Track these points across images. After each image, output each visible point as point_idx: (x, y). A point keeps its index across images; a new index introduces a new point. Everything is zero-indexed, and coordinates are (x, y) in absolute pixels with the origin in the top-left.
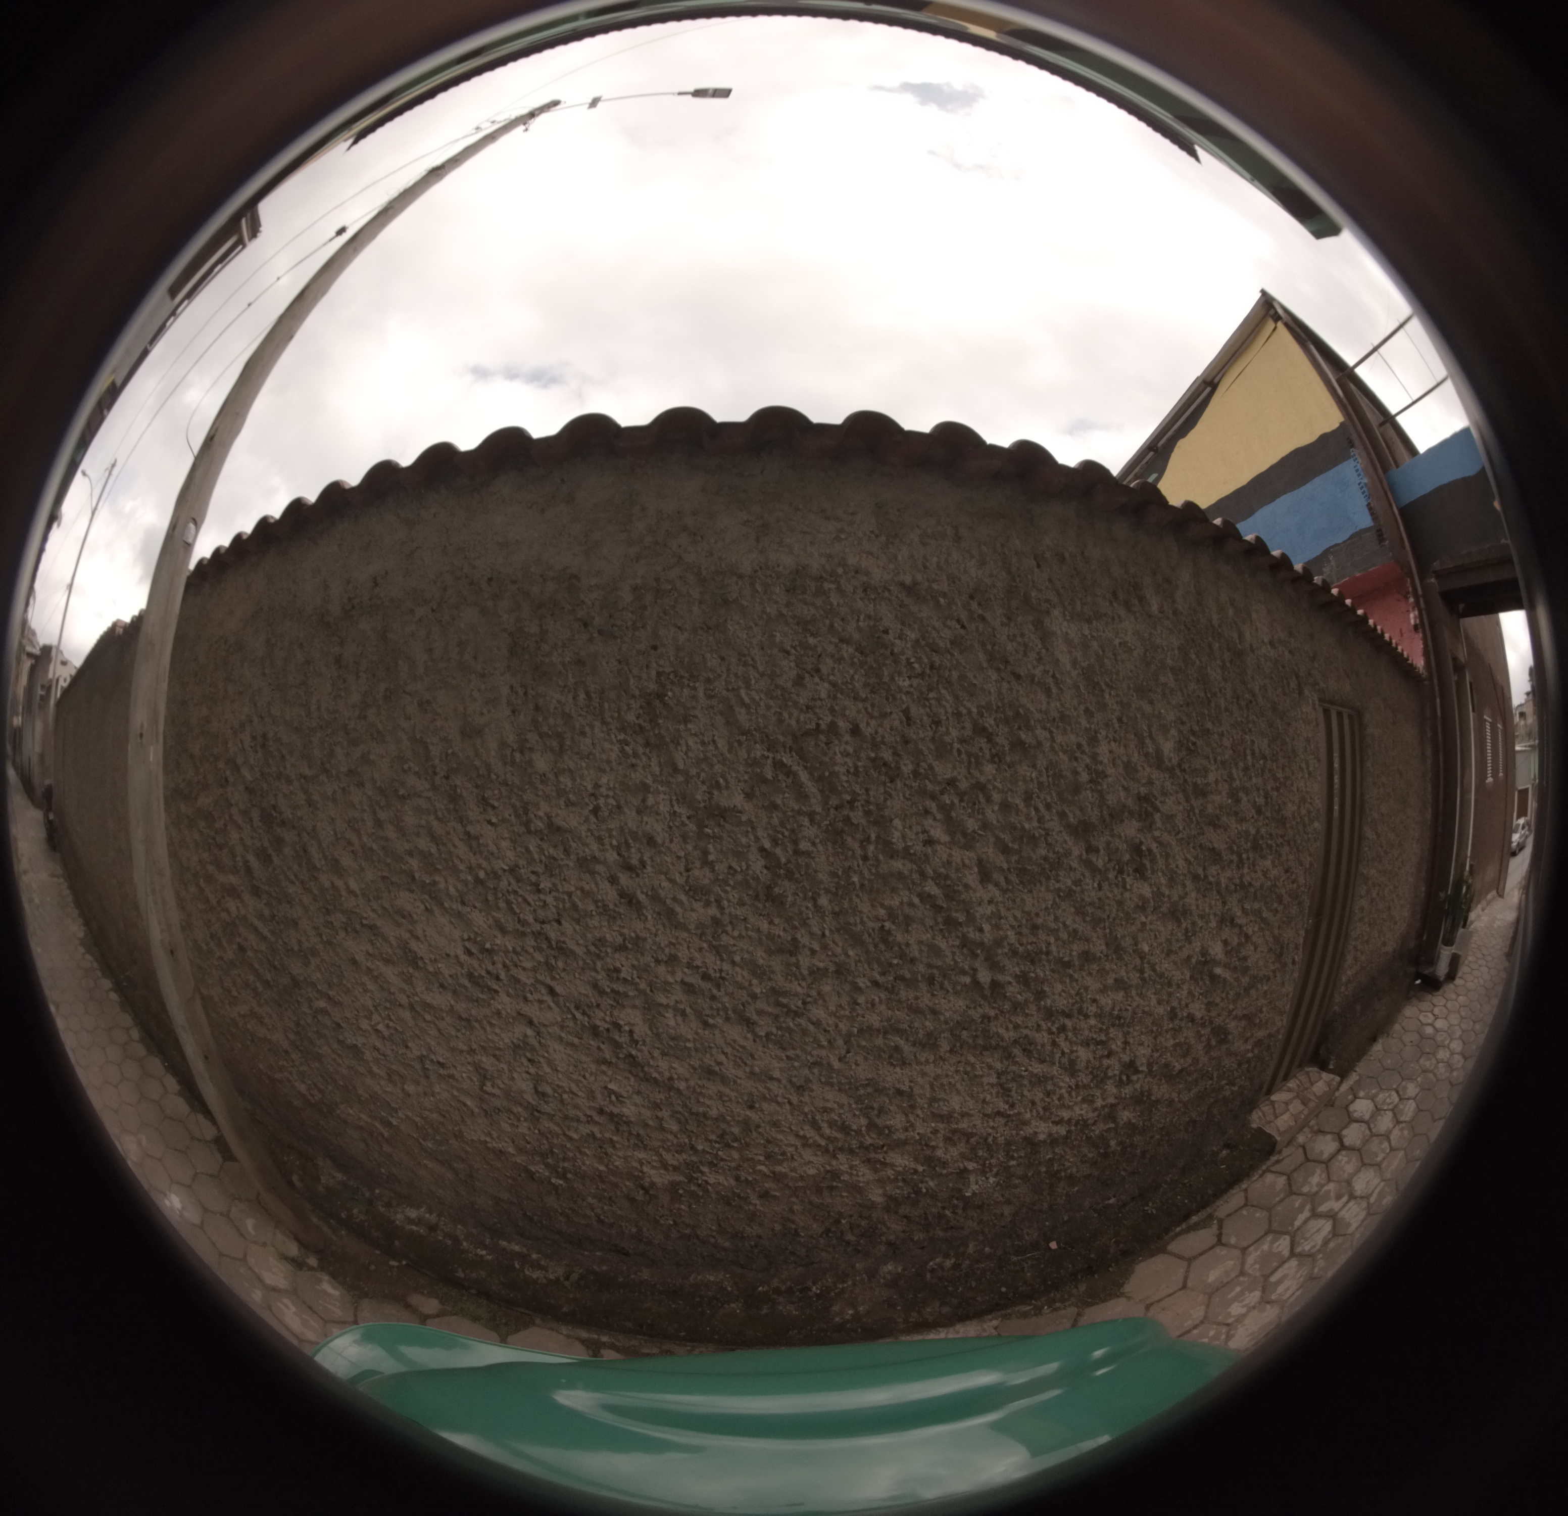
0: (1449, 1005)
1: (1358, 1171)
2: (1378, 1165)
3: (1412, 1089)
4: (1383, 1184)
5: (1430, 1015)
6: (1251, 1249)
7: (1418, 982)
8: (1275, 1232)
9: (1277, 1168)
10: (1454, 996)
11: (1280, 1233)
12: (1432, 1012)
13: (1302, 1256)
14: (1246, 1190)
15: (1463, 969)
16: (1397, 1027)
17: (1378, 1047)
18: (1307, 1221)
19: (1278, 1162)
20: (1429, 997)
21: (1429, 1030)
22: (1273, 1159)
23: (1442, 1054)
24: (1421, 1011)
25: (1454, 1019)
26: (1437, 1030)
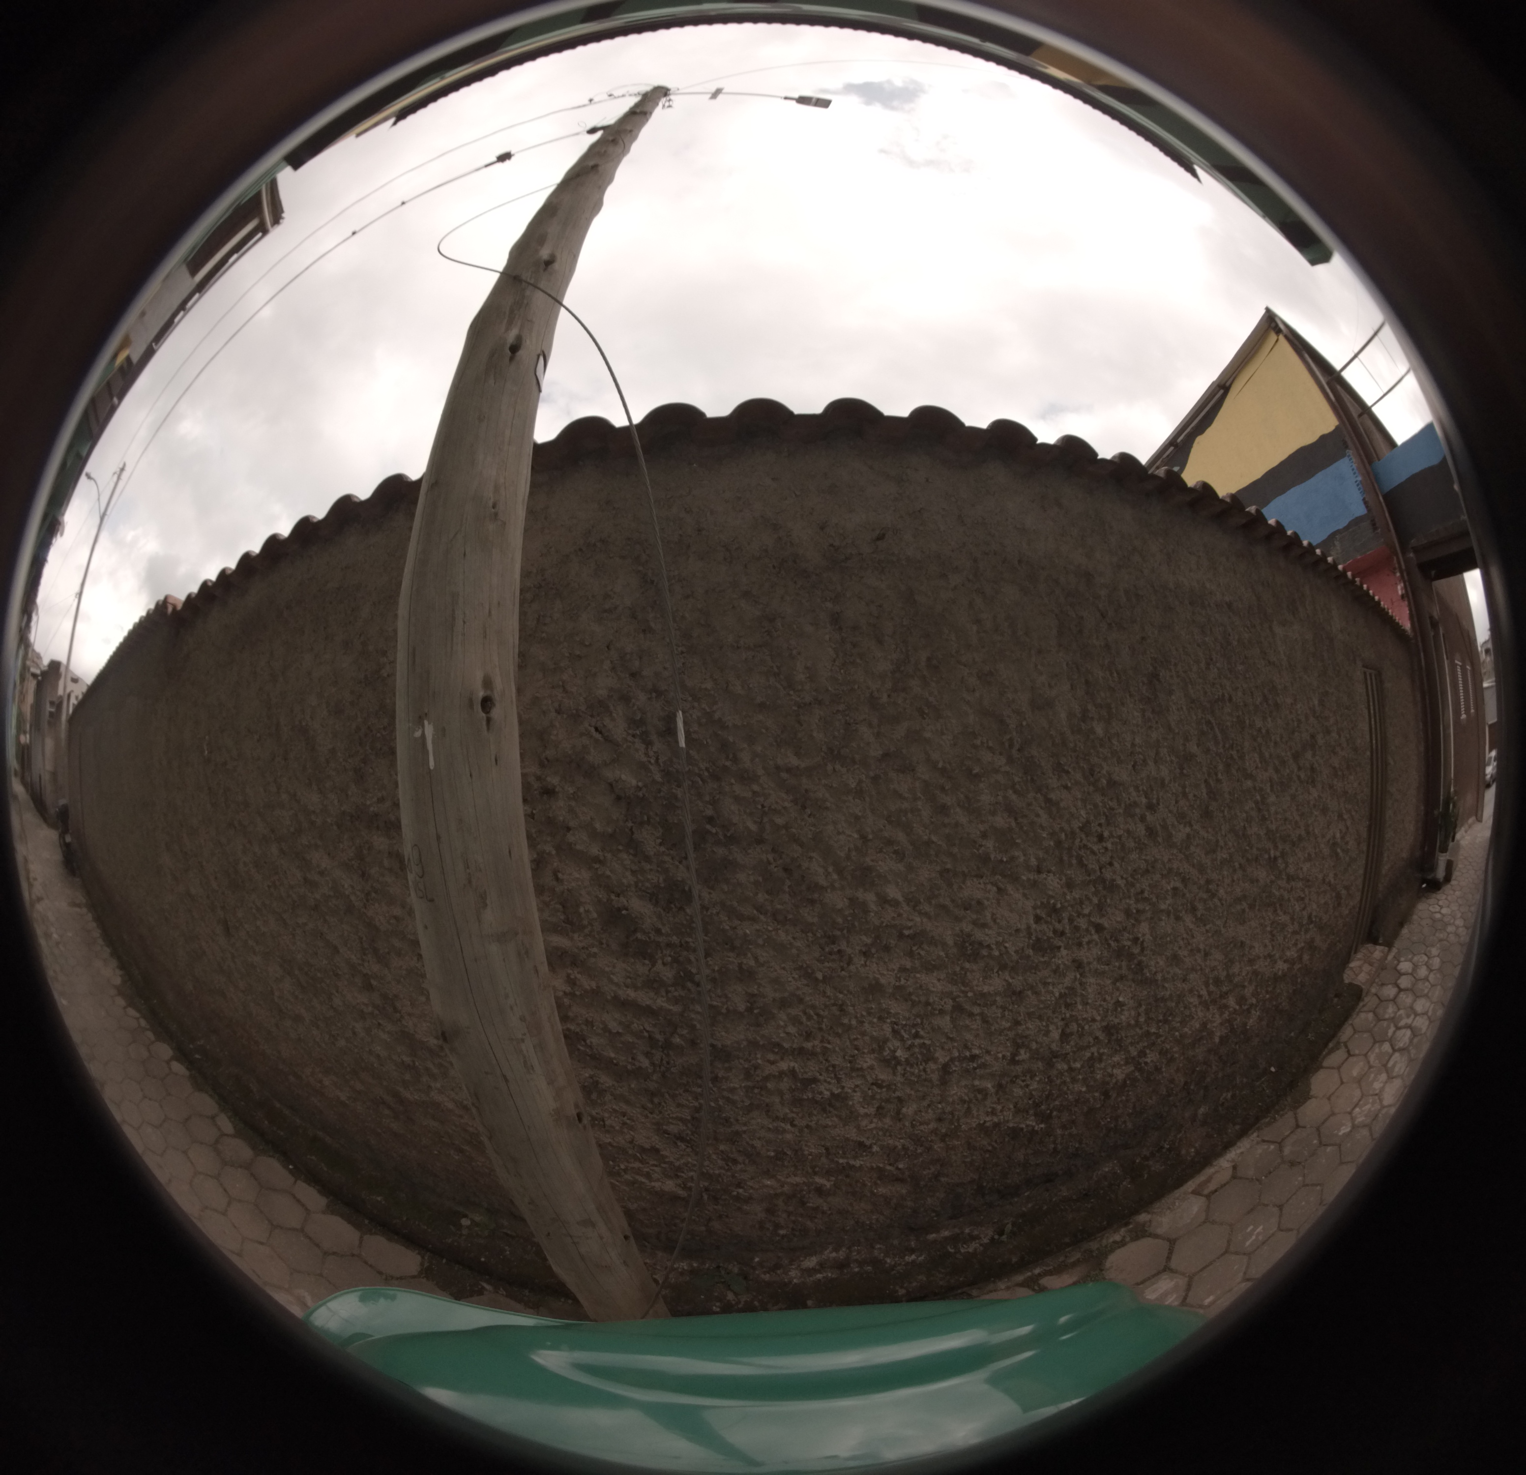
0: (1449, 898)
1: (1415, 1001)
2: (1426, 996)
3: (1434, 951)
4: (1432, 1006)
5: (1437, 906)
6: (1369, 1053)
7: (1424, 886)
8: (1378, 1042)
9: (1365, 1009)
10: (1451, 892)
11: (1382, 1042)
12: (1438, 904)
13: (1401, 1050)
14: (1352, 1024)
15: (1456, 874)
16: (1415, 917)
17: (1405, 931)
18: (1394, 1032)
19: (1364, 1006)
20: (1434, 895)
21: (1438, 916)
22: (1361, 1004)
23: (1450, 929)
24: (1430, 905)
25: (1454, 907)
26: (1443, 915)
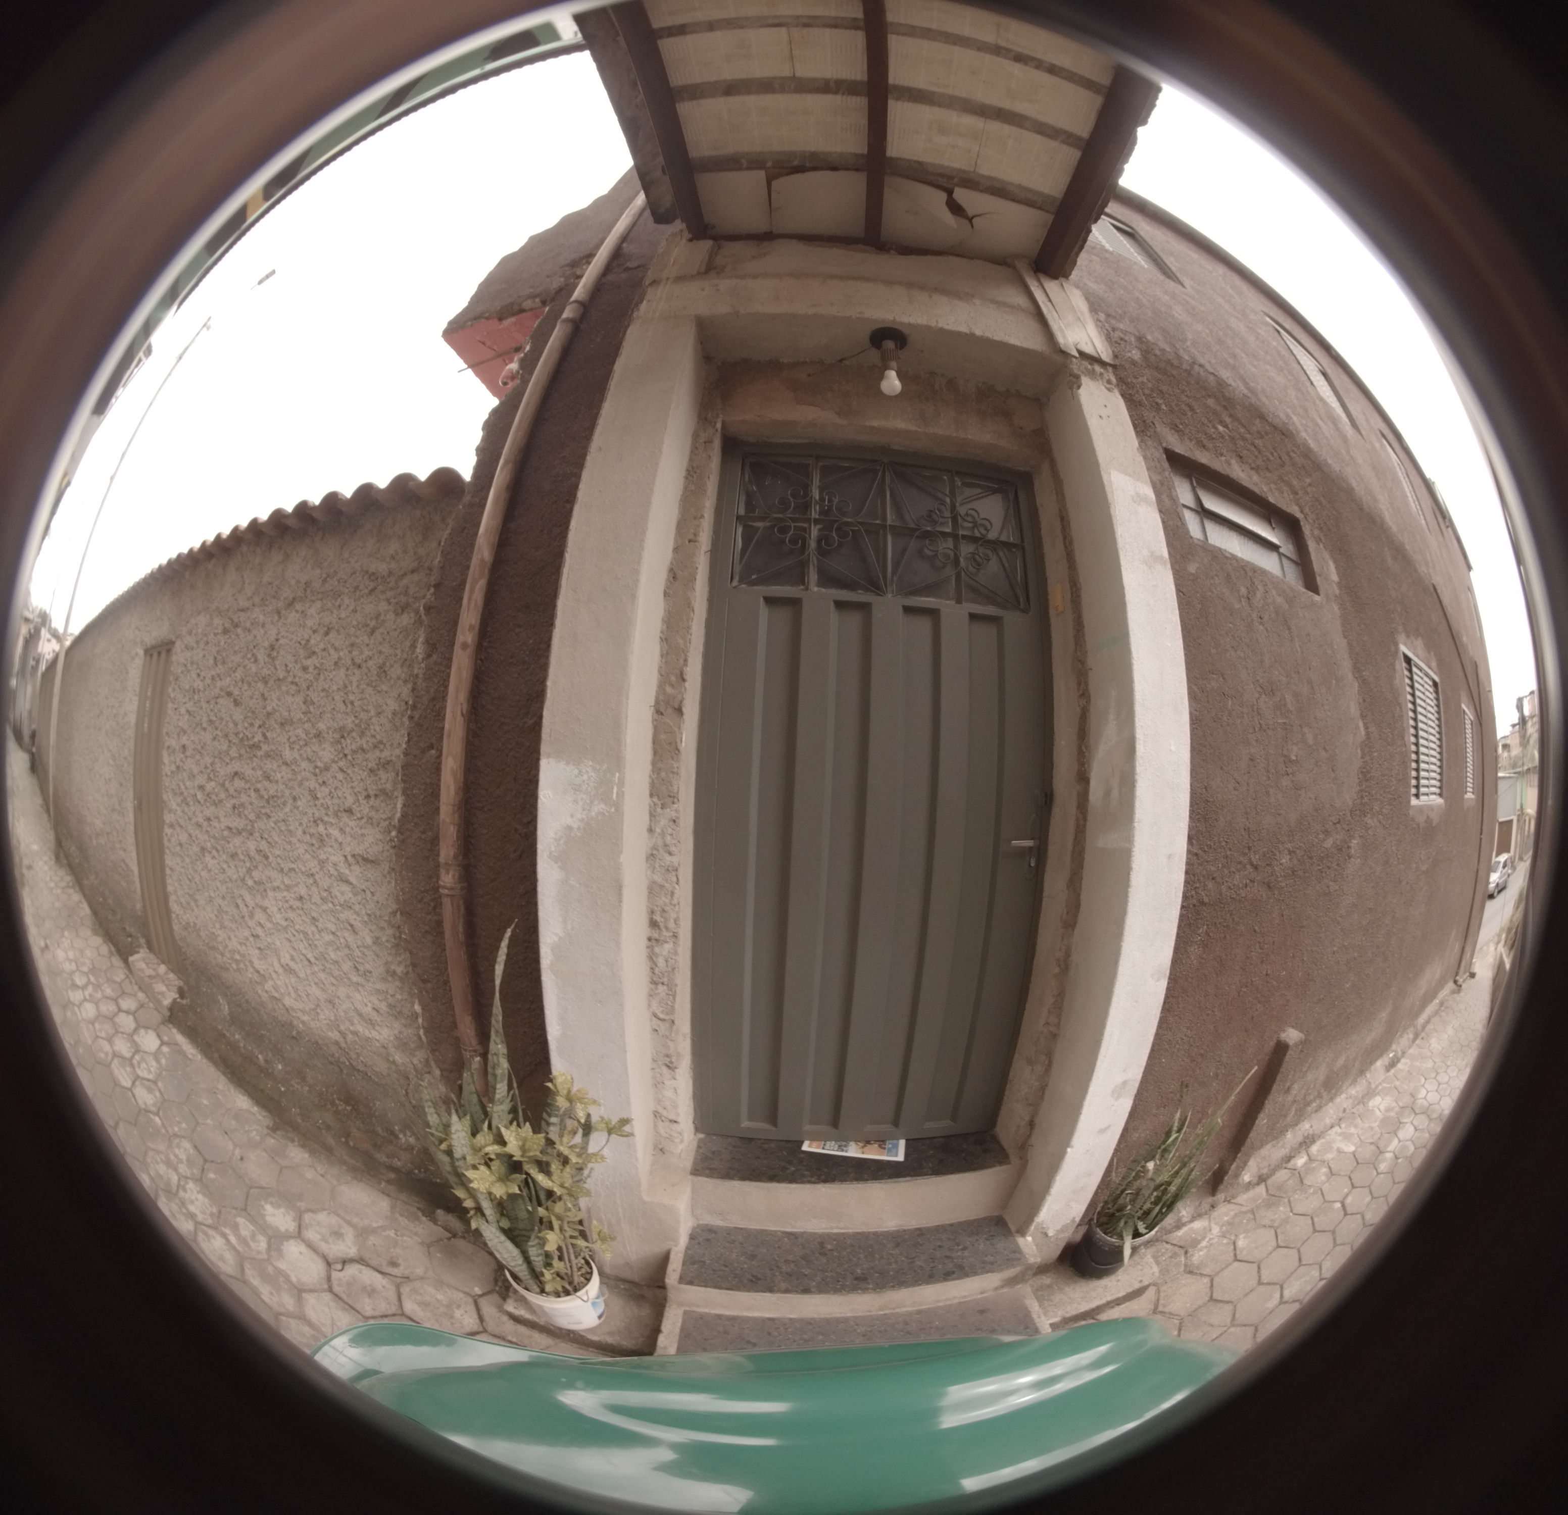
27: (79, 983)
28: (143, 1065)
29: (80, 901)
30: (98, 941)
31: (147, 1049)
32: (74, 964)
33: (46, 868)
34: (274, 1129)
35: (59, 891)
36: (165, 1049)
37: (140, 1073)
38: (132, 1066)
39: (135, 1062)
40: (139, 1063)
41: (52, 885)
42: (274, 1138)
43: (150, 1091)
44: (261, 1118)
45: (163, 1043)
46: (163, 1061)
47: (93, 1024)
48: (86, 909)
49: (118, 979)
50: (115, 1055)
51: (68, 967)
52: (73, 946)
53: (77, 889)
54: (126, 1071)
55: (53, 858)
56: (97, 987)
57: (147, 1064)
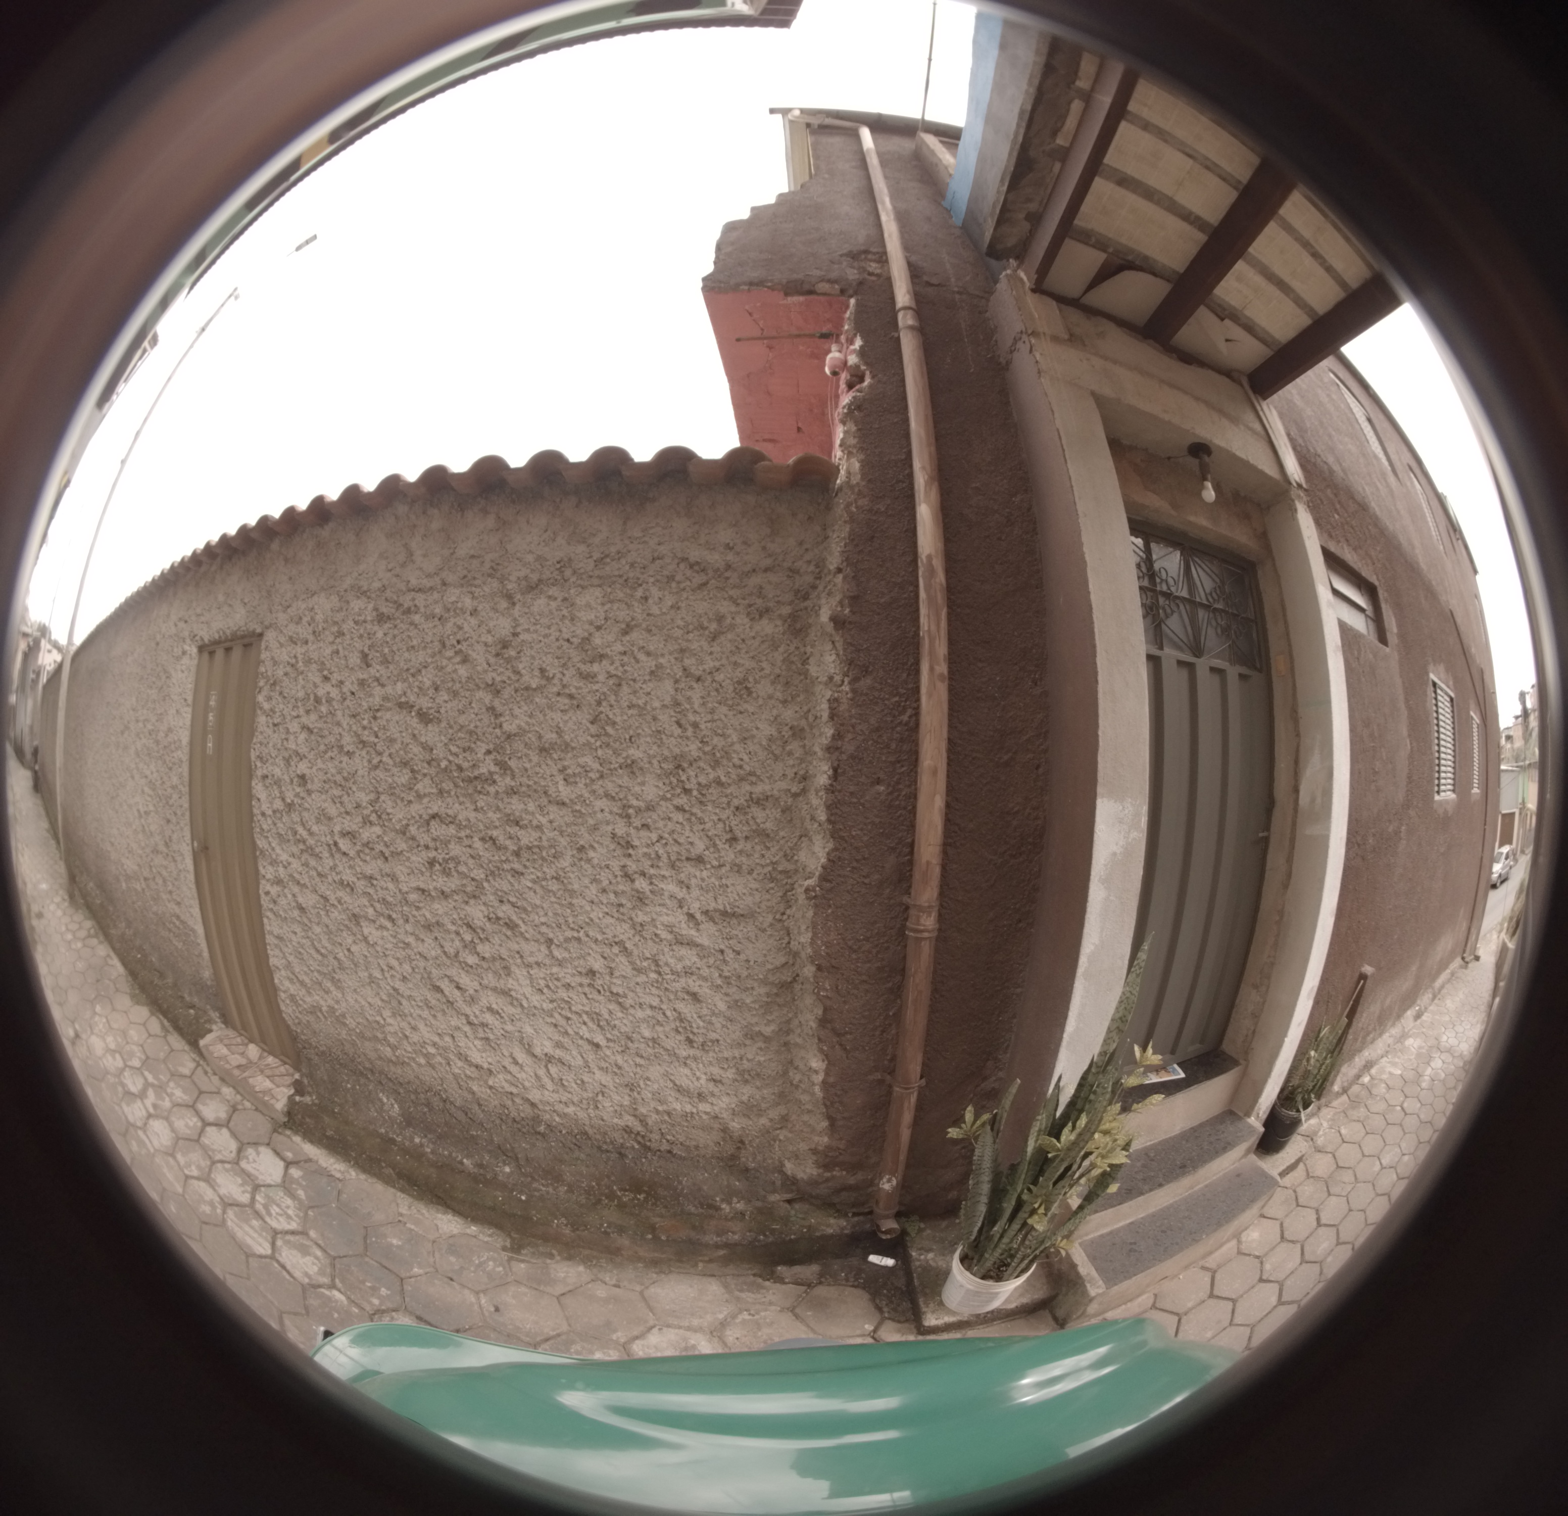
27: (133, 1089)
28: (274, 1210)
29: (108, 956)
30: (142, 1012)
31: (269, 1181)
32: (117, 1056)
33: (59, 913)
34: (516, 1248)
35: (79, 945)
36: (295, 1172)
37: (274, 1224)
38: (258, 1214)
39: (258, 1207)
40: (266, 1207)
41: (69, 937)
42: (523, 1261)
43: (304, 1251)
44: (487, 1239)
45: (288, 1164)
46: (301, 1193)
47: (173, 1155)
48: (117, 968)
49: (186, 1071)
50: (228, 1204)
51: (113, 1063)
52: (111, 1028)
53: (102, 938)
54: (252, 1227)
55: (66, 897)
56: (160, 1089)
57: (278, 1206)
